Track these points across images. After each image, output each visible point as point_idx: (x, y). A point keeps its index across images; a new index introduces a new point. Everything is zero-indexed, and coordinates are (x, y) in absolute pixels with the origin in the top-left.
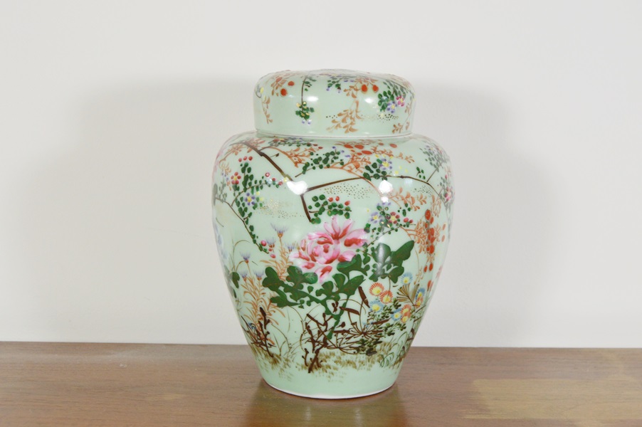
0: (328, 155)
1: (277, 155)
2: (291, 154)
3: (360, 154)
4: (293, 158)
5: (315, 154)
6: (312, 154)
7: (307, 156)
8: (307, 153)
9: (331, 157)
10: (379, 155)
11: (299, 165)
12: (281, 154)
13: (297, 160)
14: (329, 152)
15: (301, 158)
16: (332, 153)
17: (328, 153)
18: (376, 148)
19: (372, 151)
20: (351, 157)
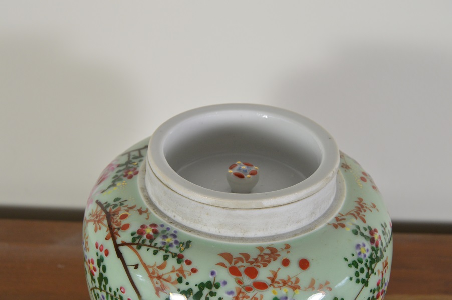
0: (202, 286)
1: (136, 267)
2: (153, 273)
3: (249, 289)
4: (156, 280)
5: (185, 281)
6: (180, 281)
7: (173, 283)
8: (174, 277)
9: (206, 292)
10: (277, 290)
11: (161, 293)
12: (141, 267)
13: (159, 286)
14: (205, 281)
15: (165, 283)
16: (209, 285)
17: (202, 284)
18: (275, 275)
19: (269, 282)
20: (235, 295)
